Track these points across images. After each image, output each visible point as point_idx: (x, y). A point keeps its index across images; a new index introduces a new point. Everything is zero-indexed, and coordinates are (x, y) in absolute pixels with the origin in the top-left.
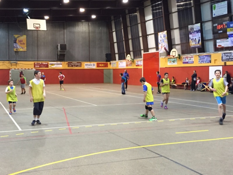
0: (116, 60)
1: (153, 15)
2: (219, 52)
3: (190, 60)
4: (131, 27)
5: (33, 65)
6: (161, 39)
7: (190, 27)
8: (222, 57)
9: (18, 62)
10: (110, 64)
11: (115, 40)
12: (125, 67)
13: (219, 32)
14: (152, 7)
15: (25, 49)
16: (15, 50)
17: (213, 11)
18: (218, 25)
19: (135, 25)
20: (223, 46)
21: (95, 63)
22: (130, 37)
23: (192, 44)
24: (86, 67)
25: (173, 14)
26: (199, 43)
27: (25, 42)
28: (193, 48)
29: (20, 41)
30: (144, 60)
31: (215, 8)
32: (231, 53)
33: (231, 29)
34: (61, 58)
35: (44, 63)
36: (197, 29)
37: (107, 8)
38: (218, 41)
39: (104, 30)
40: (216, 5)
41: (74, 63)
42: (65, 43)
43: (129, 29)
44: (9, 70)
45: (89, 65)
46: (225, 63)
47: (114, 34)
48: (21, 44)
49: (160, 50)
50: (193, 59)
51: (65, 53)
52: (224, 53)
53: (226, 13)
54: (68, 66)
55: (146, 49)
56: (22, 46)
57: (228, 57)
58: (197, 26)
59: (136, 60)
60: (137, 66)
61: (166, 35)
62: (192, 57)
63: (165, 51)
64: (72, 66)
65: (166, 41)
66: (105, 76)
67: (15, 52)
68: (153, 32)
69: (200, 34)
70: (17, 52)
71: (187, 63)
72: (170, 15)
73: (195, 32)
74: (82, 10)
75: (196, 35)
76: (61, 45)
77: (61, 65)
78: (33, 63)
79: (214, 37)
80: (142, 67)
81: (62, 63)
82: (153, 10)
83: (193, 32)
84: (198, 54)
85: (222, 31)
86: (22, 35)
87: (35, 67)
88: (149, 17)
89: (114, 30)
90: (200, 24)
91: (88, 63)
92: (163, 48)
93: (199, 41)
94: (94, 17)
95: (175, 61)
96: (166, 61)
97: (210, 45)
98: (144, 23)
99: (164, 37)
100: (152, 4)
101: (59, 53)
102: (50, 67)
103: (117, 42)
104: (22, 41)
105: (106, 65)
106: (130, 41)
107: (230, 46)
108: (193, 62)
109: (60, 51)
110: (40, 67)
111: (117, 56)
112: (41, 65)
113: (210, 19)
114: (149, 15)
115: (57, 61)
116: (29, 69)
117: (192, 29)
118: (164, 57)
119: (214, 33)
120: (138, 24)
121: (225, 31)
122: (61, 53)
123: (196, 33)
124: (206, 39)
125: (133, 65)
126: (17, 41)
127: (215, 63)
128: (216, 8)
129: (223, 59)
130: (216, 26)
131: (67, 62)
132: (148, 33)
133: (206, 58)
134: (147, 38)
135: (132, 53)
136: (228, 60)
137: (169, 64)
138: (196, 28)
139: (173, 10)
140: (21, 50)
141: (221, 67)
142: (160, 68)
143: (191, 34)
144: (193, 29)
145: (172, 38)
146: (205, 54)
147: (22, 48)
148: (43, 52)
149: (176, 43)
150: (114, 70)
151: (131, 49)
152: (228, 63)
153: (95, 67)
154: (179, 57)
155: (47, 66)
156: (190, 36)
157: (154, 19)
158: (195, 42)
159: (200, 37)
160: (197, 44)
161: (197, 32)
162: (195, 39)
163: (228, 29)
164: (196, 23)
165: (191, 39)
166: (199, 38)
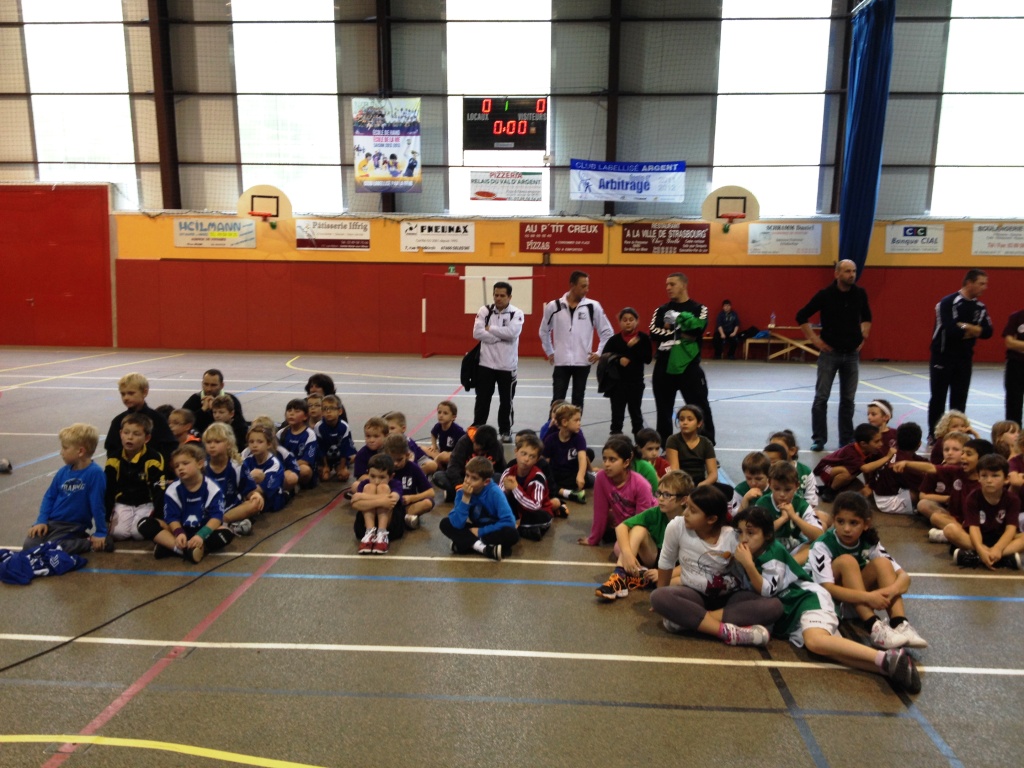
7: (358, 102)
13: (498, 145)
18: (493, 119)
20: (500, 195)
25: (199, 30)
26: (409, 174)
28: (375, 190)
36: (404, 120)
46: (547, 258)
58: (406, 107)
75: (397, 140)
83: (380, 128)
85: (511, 145)
90: (417, 100)
93: (411, 167)
113: (440, 93)
117: (375, 114)
123: (398, 132)
127: (491, 254)
130: (482, 123)
138: (400, 114)
144: (383, 116)
158: (393, 169)
160: (400, 176)
161: (404, 129)
162: (389, 158)
165: (368, 155)
166: (411, 156)
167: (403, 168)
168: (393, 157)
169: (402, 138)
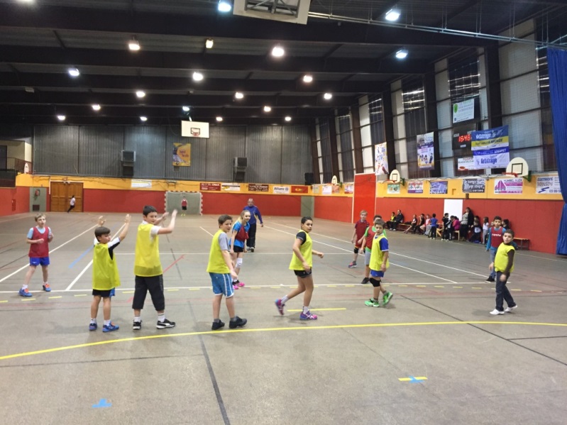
0: (320, 183)
1: (372, 118)
2: (460, 178)
3: (418, 187)
4: (340, 134)
5: (199, 187)
6: (379, 155)
7: (419, 137)
8: (463, 186)
9: (178, 182)
10: (312, 188)
11: (320, 154)
12: (331, 194)
13: (461, 146)
14: (370, 106)
15: (188, 163)
16: (174, 164)
17: (454, 113)
18: (460, 135)
19: (346, 132)
20: (466, 168)
21: (289, 187)
22: (339, 150)
23: (422, 164)
24: (275, 192)
25: (399, 117)
26: (430, 162)
27: (189, 154)
28: (423, 169)
29: (182, 152)
30: (356, 185)
31: (456, 110)
32: (476, 180)
33: (478, 142)
34: (239, 177)
35: (215, 184)
36: (429, 142)
37: (306, 106)
38: (460, 160)
39: (304, 138)
40: (458, 104)
41: (258, 185)
42: (246, 156)
43: (338, 137)
44: (164, 192)
45: (280, 189)
46: (467, 195)
47: (319, 144)
48: (183, 156)
49: (376, 170)
50: (422, 186)
51: (245, 171)
52: (467, 180)
53: (472, 117)
54: (249, 190)
55: (361, 168)
56: (185, 158)
57: (472, 186)
58: (429, 137)
59: (345, 185)
60: (346, 193)
61: (386, 149)
62: (421, 184)
63: (383, 172)
64: (255, 190)
65: (385, 157)
66: (302, 206)
67: (175, 167)
68: (370, 143)
69: (432, 148)
70: (177, 167)
71: (414, 192)
72: (394, 119)
73: (426, 145)
74: (267, 109)
76: (239, 159)
77: (239, 188)
78: (198, 183)
79: (454, 153)
80: (352, 196)
81: (240, 184)
82: (371, 111)
83: (423, 146)
84: (429, 179)
85: (465, 146)
86: (184, 144)
87: (201, 189)
88: (365, 121)
89: (319, 139)
90: (432, 133)
91: (279, 186)
92: (381, 168)
93: (431, 159)
94: (288, 119)
95: (397, 188)
96: (385, 189)
97: (448, 166)
98: (358, 129)
99: (383, 151)
100: (370, 101)
101: (236, 170)
102: (223, 190)
103: (323, 157)
104: (184, 152)
105: (305, 190)
106: (340, 156)
107: (475, 168)
108: (421, 192)
109: (238, 168)
110: (208, 190)
111: (322, 177)
112: (209, 187)
113: (450, 126)
114: (364, 117)
115: (233, 182)
116: (191, 192)
117: (422, 140)
118: (382, 182)
119: (454, 148)
120: (350, 131)
121: (469, 146)
122: (239, 171)
123: (427, 147)
124: (444, 156)
125: (341, 191)
126: (178, 152)
127: (453, 194)
128: (458, 109)
129: (465, 188)
130: (458, 138)
131: (248, 184)
132: (364, 145)
133: (441, 185)
134: (362, 152)
135: (341, 174)
136: (472, 190)
137: (390, 193)
138: (428, 139)
139: (398, 112)
140: (183, 164)
141: (462, 201)
142: (378, 198)
143: (420, 148)
144: (424, 141)
145: (396, 153)
146: (439, 179)
147: (184, 162)
148: (213, 168)
149: (402, 161)
150: (316, 197)
151: (341, 168)
152: (472, 196)
153: (288, 192)
154: (403, 182)
155: (219, 188)
156: (419, 151)
157: (371, 124)
158: (426, 161)
159: (433, 152)
160: (428, 163)
161: (429, 145)
162: (425, 156)
163: (473, 143)
164: (429, 132)
165: (420, 156)
166: (431, 155)
167: (429, 160)
168: (426, 156)
169: (429, 149)
